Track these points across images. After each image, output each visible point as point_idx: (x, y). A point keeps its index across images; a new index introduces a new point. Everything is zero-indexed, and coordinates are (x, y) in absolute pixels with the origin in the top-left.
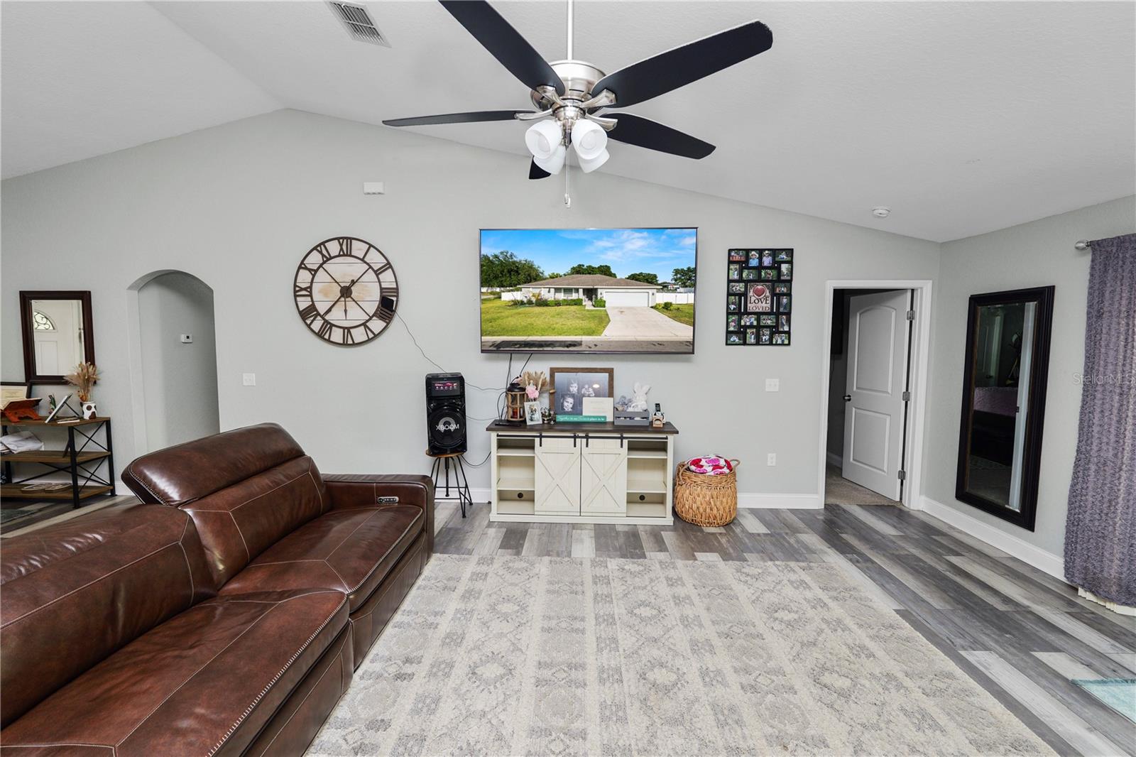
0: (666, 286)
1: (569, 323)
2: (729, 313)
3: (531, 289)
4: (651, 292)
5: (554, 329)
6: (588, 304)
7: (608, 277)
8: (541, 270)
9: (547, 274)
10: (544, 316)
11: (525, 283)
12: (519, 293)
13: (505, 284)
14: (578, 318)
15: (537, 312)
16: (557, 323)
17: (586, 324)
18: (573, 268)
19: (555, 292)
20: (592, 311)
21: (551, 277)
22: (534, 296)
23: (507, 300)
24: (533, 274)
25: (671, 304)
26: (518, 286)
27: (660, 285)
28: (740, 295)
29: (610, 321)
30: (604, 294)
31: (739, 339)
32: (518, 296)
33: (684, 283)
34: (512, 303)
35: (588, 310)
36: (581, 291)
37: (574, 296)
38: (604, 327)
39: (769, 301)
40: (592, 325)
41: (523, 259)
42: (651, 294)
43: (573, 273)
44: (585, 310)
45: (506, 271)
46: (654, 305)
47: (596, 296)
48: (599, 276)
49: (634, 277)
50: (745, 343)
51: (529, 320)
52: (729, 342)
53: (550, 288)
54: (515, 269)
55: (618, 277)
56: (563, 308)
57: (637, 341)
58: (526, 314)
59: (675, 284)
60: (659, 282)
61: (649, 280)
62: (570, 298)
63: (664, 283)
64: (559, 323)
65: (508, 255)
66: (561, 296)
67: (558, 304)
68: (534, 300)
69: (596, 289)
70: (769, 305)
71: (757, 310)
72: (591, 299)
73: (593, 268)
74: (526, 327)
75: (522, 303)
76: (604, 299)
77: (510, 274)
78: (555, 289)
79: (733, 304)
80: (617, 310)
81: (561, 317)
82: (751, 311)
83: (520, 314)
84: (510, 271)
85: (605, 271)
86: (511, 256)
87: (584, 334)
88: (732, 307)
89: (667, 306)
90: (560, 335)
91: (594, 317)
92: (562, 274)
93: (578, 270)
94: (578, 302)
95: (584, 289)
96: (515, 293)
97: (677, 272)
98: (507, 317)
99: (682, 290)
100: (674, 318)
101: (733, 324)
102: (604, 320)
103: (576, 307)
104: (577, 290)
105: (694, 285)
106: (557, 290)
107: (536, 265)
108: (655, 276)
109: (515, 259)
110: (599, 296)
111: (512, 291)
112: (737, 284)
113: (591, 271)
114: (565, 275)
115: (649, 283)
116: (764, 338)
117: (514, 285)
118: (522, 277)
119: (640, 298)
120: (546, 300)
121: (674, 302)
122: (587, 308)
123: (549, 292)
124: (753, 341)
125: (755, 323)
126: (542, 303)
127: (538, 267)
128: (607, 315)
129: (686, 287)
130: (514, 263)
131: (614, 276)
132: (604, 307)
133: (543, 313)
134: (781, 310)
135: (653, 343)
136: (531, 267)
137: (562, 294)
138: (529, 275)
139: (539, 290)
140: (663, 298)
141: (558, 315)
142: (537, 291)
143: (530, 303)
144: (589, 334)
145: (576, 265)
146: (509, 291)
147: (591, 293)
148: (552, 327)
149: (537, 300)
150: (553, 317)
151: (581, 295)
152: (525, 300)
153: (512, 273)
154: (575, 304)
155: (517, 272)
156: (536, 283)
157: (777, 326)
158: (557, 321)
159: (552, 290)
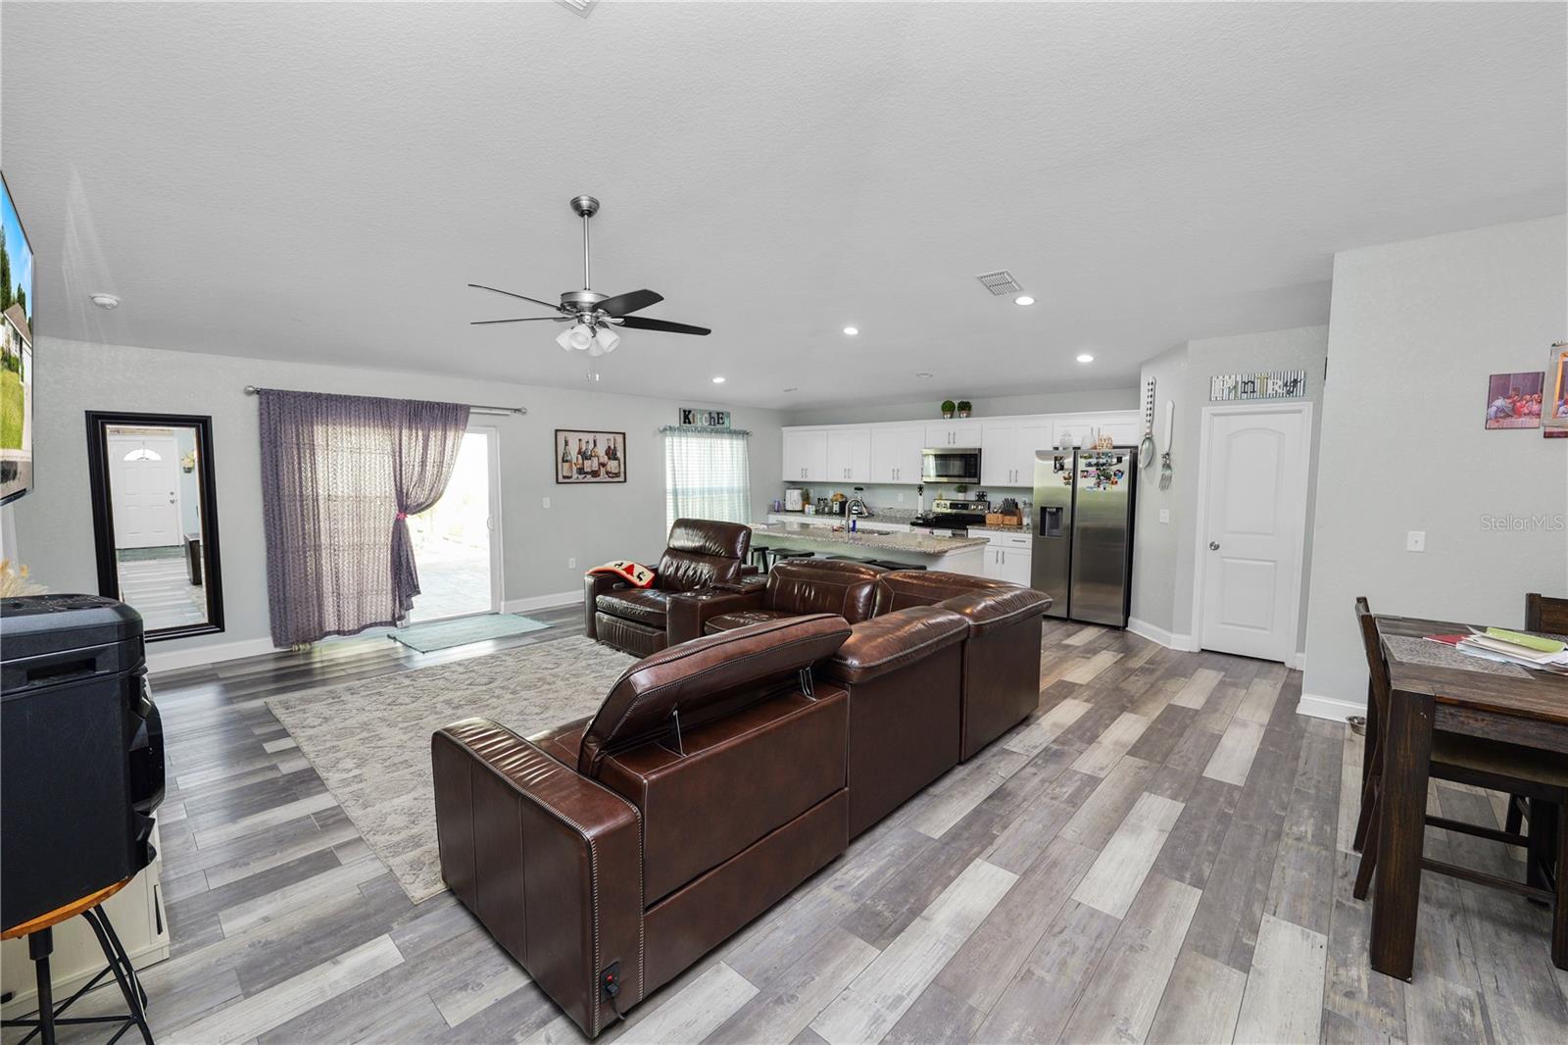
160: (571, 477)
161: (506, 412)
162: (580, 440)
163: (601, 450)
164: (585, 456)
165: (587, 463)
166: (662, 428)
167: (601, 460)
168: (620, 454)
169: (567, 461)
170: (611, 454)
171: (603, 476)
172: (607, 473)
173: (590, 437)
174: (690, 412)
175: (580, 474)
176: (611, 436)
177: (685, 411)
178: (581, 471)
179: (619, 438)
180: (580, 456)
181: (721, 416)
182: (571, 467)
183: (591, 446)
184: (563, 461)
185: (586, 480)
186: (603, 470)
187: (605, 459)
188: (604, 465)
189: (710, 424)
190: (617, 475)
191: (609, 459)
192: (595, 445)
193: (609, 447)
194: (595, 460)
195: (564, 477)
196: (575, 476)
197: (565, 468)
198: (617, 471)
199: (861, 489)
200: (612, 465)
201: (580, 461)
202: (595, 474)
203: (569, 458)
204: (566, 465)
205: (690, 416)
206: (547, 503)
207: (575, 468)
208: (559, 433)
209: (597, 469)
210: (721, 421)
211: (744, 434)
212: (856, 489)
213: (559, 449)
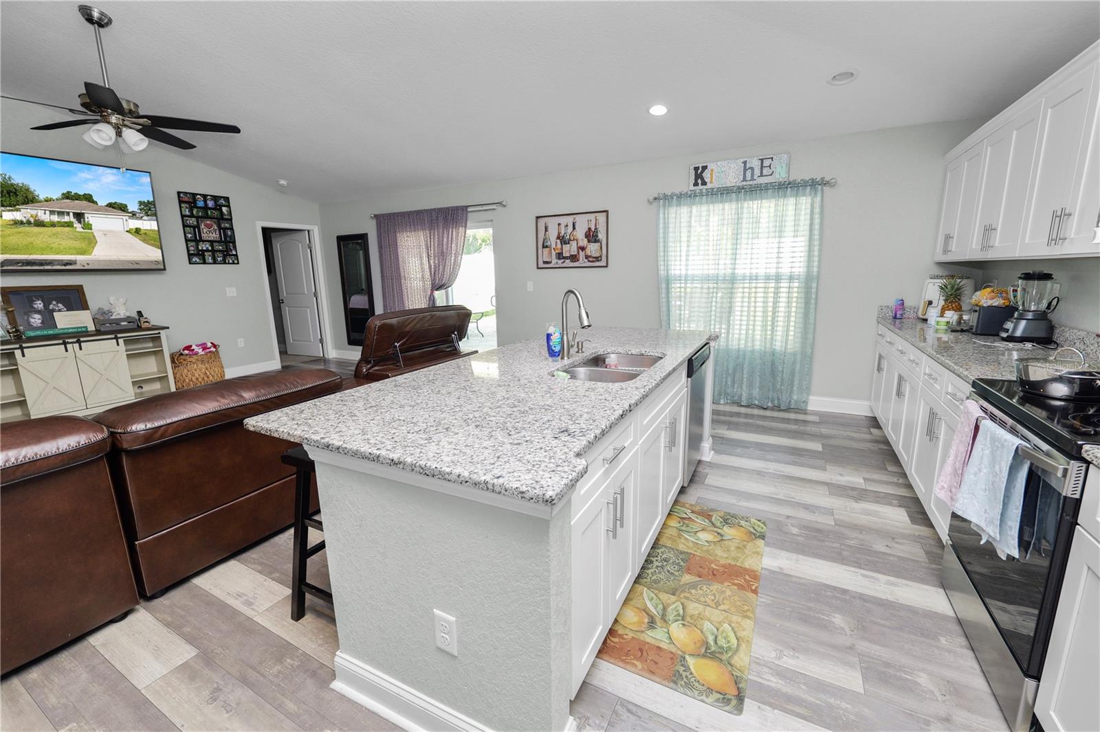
0: (134, 215)
1: (64, 243)
2: (187, 240)
3: (29, 210)
4: (124, 218)
5: (52, 248)
6: (78, 226)
7: (91, 204)
8: (36, 193)
9: (42, 197)
10: (42, 236)
11: (23, 204)
12: (18, 213)
13: (5, 204)
14: (71, 238)
15: (36, 231)
16: (54, 243)
17: (77, 244)
18: (63, 194)
19: (50, 214)
20: (82, 232)
21: (46, 201)
22: (32, 216)
23: (8, 219)
24: (30, 197)
25: (140, 229)
26: (17, 207)
27: (129, 213)
28: (194, 227)
29: (97, 242)
30: (90, 218)
31: (200, 259)
32: (18, 216)
33: (146, 213)
34: (13, 223)
35: (79, 232)
36: (71, 214)
37: (66, 219)
38: (93, 248)
39: (218, 233)
40: (83, 245)
41: (20, 182)
42: (125, 220)
43: (63, 199)
44: (76, 232)
45: (5, 191)
46: (128, 229)
47: (84, 219)
48: (85, 203)
49: (110, 205)
50: (205, 263)
51: (30, 240)
52: (191, 262)
53: (45, 210)
54: (14, 190)
55: (99, 205)
56: (58, 229)
57: (120, 261)
58: (27, 234)
59: (140, 213)
60: (130, 211)
61: (122, 208)
62: (63, 220)
63: (133, 212)
64: (55, 242)
65: (7, 177)
66: (55, 218)
67: (53, 225)
68: (32, 220)
69: (83, 214)
70: (218, 236)
71: (210, 239)
72: (80, 222)
73: (79, 195)
74: (27, 245)
75: (22, 223)
76: (91, 222)
77: (9, 195)
78: (50, 211)
79: (189, 233)
80: (101, 233)
81: (57, 237)
82: (205, 239)
83: (20, 233)
84: (9, 192)
85: (88, 198)
86: (9, 178)
87: (78, 254)
88: (189, 236)
89: (137, 231)
90: (58, 254)
91: (84, 238)
92: (54, 198)
93: (68, 196)
94: (69, 225)
95: (74, 213)
96: (15, 213)
97: (141, 203)
98: (9, 235)
99: (145, 218)
100: (144, 241)
101: (193, 248)
102: (92, 241)
103: (69, 228)
104: (68, 214)
105: (155, 215)
106: (52, 212)
107: (32, 188)
108: (126, 206)
109: (13, 182)
110: (86, 220)
111: (12, 210)
112: (190, 219)
113: (77, 197)
114: (57, 199)
115: (123, 211)
116: (219, 259)
117: (13, 206)
118: (20, 198)
119: (117, 223)
120: (43, 221)
121: (142, 228)
122: (77, 230)
123: (45, 213)
124: (211, 261)
125: (210, 248)
126: (39, 224)
127: (34, 191)
128: (94, 236)
129: (148, 216)
130: (12, 185)
131: (96, 203)
132: (91, 229)
133: (41, 233)
134: (228, 239)
135: (132, 262)
136: (28, 190)
137: (56, 216)
138: (26, 197)
139: (36, 211)
140: (134, 224)
141: (54, 235)
142: (34, 212)
143: (29, 223)
144: (82, 254)
145: (65, 192)
146: (9, 211)
147: (79, 216)
148: (51, 246)
149: (35, 220)
150: (50, 236)
151: (71, 218)
152: (24, 220)
153: (11, 194)
154: (68, 226)
155: (15, 193)
156: (33, 205)
157: (227, 251)
158: (54, 241)
159: (48, 212)
160: (551, 262)
161: (494, 207)
162: (559, 224)
163: (580, 234)
164: (563, 240)
165: (566, 247)
166: (651, 198)
167: (581, 244)
168: (602, 236)
169: (547, 247)
170: (592, 236)
171: (582, 261)
172: (587, 257)
173: (570, 220)
174: (705, 168)
175: (559, 259)
176: (592, 216)
177: (696, 169)
178: (560, 256)
179: (602, 217)
180: (558, 241)
181: (766, 163)
182: (550, 253)
183: (570, 228)
184: (543, 247)
185: (564, 265)
186: (582, 254)
187: (583, 242)
188: (583, 249)
189: (744, 180)
190: (598, 259)
191: (589, 241)
192: (574, 228)
193: (590, 229)
194: (574, 244)
195: (545, 263)
196: (554, 261)
197: (544, 254)
198: (598, 255)
199: (1048, 277)
200: (593, 249)
201: (559, 246)
202: (574, 258)
203: (548, 244)
204: (546, 250)
205: (706, 175)
206: (530, 286)
207: (554, 253)
208: (540, 220)
209: (576, 253)
210: (765, 171)
211: (814, 185)
212: (1028, 277)
213: (539, 236)
